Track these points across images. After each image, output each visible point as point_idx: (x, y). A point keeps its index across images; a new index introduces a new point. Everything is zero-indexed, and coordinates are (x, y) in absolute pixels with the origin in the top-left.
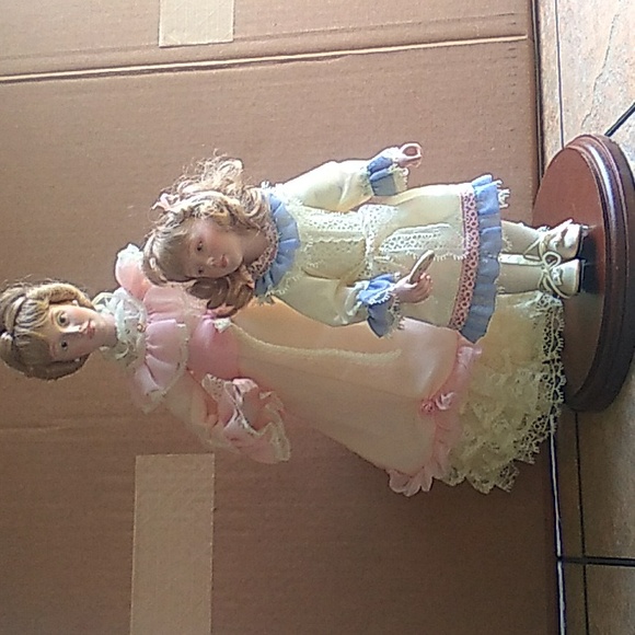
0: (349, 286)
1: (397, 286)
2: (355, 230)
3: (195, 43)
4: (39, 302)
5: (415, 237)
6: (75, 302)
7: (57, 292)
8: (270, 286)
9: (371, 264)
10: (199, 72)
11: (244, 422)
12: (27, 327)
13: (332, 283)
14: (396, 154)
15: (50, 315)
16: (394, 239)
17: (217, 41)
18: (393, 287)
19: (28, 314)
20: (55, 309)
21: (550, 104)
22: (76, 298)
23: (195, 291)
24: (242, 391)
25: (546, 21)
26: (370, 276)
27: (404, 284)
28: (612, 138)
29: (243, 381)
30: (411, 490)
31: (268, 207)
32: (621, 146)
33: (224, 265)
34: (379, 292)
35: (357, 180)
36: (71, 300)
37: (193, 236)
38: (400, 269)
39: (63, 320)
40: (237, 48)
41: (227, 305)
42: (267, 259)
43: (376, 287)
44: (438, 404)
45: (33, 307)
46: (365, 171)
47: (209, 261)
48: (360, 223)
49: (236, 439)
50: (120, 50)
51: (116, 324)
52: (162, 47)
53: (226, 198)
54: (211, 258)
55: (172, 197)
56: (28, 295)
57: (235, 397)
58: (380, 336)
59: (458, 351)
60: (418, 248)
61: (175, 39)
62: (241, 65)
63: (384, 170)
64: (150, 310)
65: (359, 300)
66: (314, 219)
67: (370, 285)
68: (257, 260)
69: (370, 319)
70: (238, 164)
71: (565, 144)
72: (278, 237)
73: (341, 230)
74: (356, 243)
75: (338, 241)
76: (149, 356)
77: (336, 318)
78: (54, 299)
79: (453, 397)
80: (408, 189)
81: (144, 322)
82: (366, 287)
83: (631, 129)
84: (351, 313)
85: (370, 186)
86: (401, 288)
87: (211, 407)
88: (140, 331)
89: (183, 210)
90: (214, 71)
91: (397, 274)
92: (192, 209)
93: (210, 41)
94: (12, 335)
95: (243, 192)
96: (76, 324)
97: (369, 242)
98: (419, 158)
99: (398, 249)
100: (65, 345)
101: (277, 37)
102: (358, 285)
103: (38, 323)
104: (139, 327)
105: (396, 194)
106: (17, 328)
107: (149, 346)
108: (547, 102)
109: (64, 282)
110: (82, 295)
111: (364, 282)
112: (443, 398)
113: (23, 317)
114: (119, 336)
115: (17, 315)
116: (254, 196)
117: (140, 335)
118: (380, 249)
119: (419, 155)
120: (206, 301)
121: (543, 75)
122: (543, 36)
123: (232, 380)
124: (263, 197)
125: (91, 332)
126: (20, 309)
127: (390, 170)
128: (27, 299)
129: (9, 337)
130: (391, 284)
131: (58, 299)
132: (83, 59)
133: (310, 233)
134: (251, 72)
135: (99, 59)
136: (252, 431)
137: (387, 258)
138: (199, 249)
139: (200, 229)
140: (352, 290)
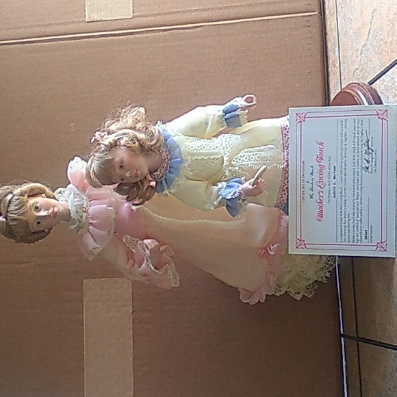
0: (214, 185)
1: (244, 186)
2: (217, 150)
3: (109, 19)
4: (21, 197)
5: (253, 155)
6: (43, 195)
7: (32, 190)
8: (165, 188)
9: (227, 172)
10: (111, 38)
11: (151, 266)
12: (15, 214)
13: (203, 184)
14: (240, 102)
15: (29, 205)
16: (241, 156)
17: (122, 18)
18: (241, 187)
19: (16, 206)
20: (32, 201)
21: (332, 57)
22: (44, 192)
23: (118, 190)
24: (149, 247)
25: (329, 3)
26: (226, 179)
27: (248, 185)
28: (372, 86)
29: (149, 241)
30: (253, 301)
31: (162, 138)
32: (378, 92)
33: (137, 176)
34: (232, 190)
35: (216, 118)
36: (41, 194)
37: (117, 159)
38: (245, 175)
39: (37, 208)
40: (135, 22)
41: (139, 199)
42: (163, 171)
43: (231, 187)
44: (269, 251)
45: (18, 201)
46: (221, 113)
47: (128, 174)
48: (220, 145)
49: (146, 275)
50: (61, 24)
51: (70, 208)
52: (88, 22)
53: (136, 133)
54: (129, 172)
55: (102, 134)
56: (14, 193)
57: (145, 251)
58: (234, 216)
59: (280, 218)
60: (256, 162)
61: (96, 17)
62: (138, 33)
63: (233, 113)
64: (91, 198)
65: (220, 195)
66: (191, 144)
67: (227, 186)
68: (156, 171)
69: (227, 206)
70: (142, 110)
71: (343, 87)
72: (169, 157)
73: (208, 151)
74: (217, 159)
75: (206, 158)
76: (91, 227)
77: (207, 206)
78: (31, 194)
79: (278, 247)
80: (248, 122)
81: (87, 206)
82: (225, 186)
83: (385, 83)
84: (215, 203)
85: (225, 122)
86: (246, 188)
87: (130, 255)
88: (85, 212)
89: (110, 142)
90: (121, 37)
91: (243, 178)
92: (116, 142)
93: (118, 18)
94: (6, 218)
95: (147, 128)
96: (45, 210)
97: (225, 159)
98: (255, 104)
99: (243, 163)
100: (39, 223)
101: (161, 14)
102: (220, 185)
103: (21, 211)
104: (84, 209)
105: (241, 126)
106: (9, 214)
107: (91, 221)
108: (330, 54)
109: (36, 182)
110: (47, 190)
111: (223, 183)
112: (272, 247)
113: (12, 208)
114: (72, 215)
115: (8, 206)
116: (154, 131)
117: (85, 214)
118: (232, 162)
119: (254, 102)
120: (126, 197)
121: (328, 37)
122: (327, 12)
123: (143, 240)
124: (159, 132)
125: (55, 214)
126: (10, 202)
127: (237, 113)
128: (14, 196)
129: (4, 220)
130: (240, 185)
131: (33, 194)
132: (37, 30)
133: (189, 154)
134: (146, 37)
135: (48, 30)
136: (156, 271)
137: (237, 168)
138: (121, 167)
139: (121, 154)
140: (216, 188)
